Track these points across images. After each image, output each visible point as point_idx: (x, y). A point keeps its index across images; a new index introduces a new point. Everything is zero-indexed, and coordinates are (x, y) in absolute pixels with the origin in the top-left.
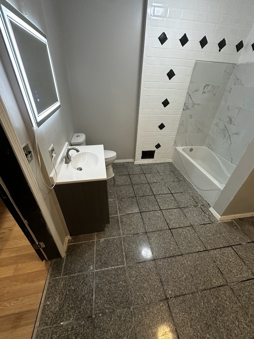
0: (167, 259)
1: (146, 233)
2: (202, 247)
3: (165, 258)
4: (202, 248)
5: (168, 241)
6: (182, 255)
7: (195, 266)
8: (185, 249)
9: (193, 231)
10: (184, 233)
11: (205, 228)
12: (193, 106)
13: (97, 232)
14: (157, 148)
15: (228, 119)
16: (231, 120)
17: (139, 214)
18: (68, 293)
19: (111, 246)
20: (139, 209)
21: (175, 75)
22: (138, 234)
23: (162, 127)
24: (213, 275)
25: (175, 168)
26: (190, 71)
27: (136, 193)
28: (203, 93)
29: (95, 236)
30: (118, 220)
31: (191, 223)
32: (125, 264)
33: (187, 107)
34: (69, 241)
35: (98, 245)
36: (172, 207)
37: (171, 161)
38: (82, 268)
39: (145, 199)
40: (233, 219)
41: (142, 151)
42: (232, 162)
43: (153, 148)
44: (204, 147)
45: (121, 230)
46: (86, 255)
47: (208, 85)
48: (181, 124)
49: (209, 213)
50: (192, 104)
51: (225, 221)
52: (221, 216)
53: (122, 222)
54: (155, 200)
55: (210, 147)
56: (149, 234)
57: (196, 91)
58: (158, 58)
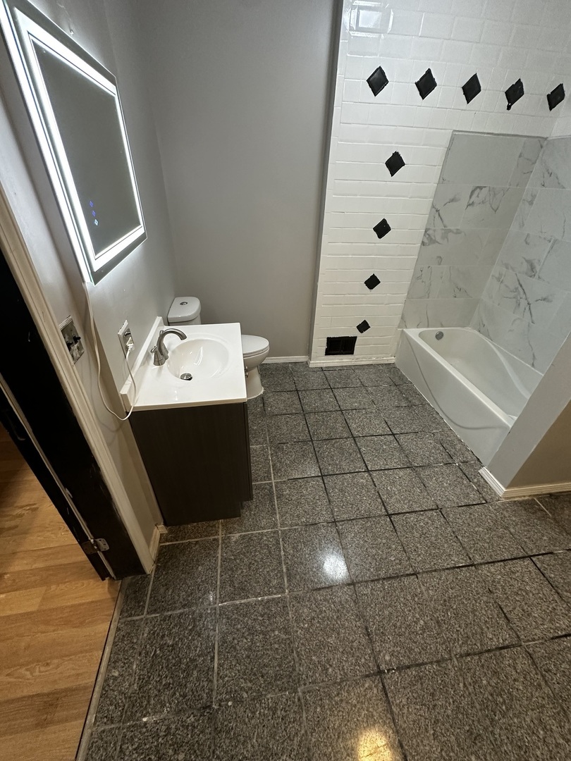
0: (381, 582)
1: (335, 522)
2: (461, 557)
3: (376, 580)
4: (462, 559)
5: (384, 541)
6: (415, 574)
7: (445, 601)
8: (424, 562)
9: (442, 519)
10: (422, 524)
11: (471, 514)
12: (445, 237)
13: (224, 518)
14: (362, 332)
15: (525, 264)
16: (532, 268)
17: (319, 479)
18: (158, 652)
19: (256, 551)
20: (319, 467)
21: (404, 164)
22: (316, 524)
23: (372, 282)
24: (486, 621)
25: (402, 377)
26: (438, 155)
27: (312, 431)
28: (469, 205)
29: (220, 526)
30: (271, 493)
31: (438, 503)
32: (287, 591)
33: (431, 239)
34: (163, 538)
35: (226, 548)
36: (394, 465)
37: (392, 360)
38: (190, 598)
39: (333, 446)
40: (534, 496)
41: (328, 338)
42: (533, 365)
43: (352, 332)
44: (469, 329)
45: (278, 516)
46: (200, 568)
47: (481, 188)
48: (417, 278)
49: (479, 481)
50: (443, 231)
51: (516, 499)
52: (507, 488)
53: (280, 498)
54: (356, 448)
55: (481, 328)
56: (342, 525)
57: (452, 200)
58: (367, 126)
